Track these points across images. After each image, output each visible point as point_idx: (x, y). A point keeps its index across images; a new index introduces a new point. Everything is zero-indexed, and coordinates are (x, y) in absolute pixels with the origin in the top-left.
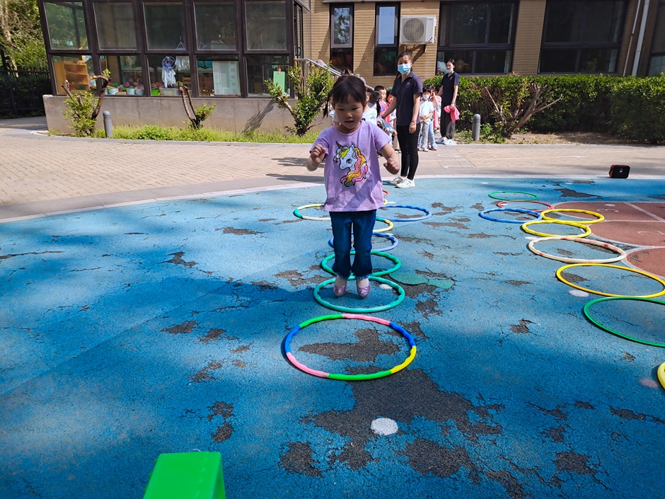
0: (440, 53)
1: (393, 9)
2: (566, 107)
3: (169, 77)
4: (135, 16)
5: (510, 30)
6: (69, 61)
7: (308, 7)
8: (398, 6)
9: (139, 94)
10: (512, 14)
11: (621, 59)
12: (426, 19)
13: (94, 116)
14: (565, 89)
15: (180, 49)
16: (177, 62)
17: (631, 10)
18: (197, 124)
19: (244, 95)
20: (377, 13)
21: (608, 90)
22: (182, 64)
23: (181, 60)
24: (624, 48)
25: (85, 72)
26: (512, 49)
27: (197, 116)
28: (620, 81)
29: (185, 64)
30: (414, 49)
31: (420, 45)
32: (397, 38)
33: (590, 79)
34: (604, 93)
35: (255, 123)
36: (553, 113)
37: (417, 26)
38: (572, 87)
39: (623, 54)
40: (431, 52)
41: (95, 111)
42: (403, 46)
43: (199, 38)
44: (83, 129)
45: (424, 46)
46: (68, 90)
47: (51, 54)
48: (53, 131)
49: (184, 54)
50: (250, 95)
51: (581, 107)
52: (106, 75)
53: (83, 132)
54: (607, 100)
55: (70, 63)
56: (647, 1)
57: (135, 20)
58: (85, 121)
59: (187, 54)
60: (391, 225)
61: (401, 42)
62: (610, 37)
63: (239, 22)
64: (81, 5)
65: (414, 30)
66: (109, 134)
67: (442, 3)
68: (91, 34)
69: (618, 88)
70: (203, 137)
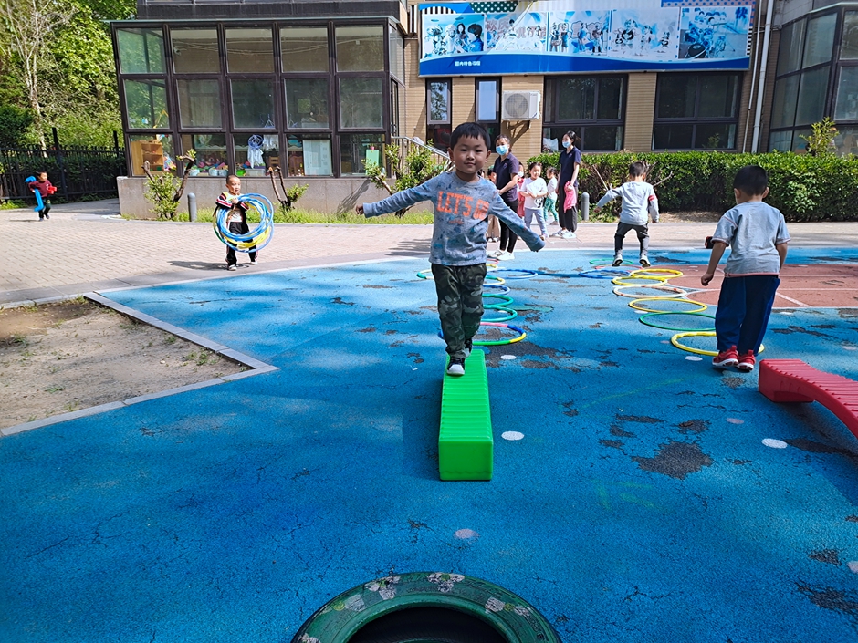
0: (545, 129)
1: (494, 84)
2: (679, 185)
3: (255, 156)
4: (221, 94)
5: (620, 105)
7: (403, 83)
8: (499, 80)
10: (621, 88)
11: (740, 135)
12: (529, 94)
13: (177, 198)
14: (677, 167)
15: (268, 128)
16: (265, 141)
17: (746, 85)
18: (290, 205)
19: (337, 175)
20: (477, 88)
21: (722, 167)
22: (271, 143)
23: (269, 139)
24: (741, 124)
25: (160, 152)
26: (623, 125)
27: (288, 198)
28: (734, 158)
29: (274, 143)
30: (518, 125)
31: (523, 122)
32: (499, 114)
33: (703, 156)
34: (718, 169)
35: (349, 204)
36: (667, 191)
37: (519, 101)
38: (685, 164)
39: (741, 129)
40: (536, 129)
41: (178, 193)
42: (505, 122)
43: (289, 116)
44: (165, 213)
45: (528, 123)
46: (148, 171)
47: (128, 134)
48: (126, 215)
49: (273, 133)
50: (342, 175)
51: (695, 182)
52: (191, 155)
53: (164, 216)
54: (722, 177)
55: (145, 142)
56: (763, 75)
57: (221, 98)
58: (167, 204)
59: (276, 133)
60: (504, 281)
61: (503, 118)
62: (728, 113)
63: (332, 99)
64: (162, 81)
65: (516, 106)
66: (194, 218)
67: (546, 78)
68: (172, 112)
69: (730, 165)
70: (296, 219)
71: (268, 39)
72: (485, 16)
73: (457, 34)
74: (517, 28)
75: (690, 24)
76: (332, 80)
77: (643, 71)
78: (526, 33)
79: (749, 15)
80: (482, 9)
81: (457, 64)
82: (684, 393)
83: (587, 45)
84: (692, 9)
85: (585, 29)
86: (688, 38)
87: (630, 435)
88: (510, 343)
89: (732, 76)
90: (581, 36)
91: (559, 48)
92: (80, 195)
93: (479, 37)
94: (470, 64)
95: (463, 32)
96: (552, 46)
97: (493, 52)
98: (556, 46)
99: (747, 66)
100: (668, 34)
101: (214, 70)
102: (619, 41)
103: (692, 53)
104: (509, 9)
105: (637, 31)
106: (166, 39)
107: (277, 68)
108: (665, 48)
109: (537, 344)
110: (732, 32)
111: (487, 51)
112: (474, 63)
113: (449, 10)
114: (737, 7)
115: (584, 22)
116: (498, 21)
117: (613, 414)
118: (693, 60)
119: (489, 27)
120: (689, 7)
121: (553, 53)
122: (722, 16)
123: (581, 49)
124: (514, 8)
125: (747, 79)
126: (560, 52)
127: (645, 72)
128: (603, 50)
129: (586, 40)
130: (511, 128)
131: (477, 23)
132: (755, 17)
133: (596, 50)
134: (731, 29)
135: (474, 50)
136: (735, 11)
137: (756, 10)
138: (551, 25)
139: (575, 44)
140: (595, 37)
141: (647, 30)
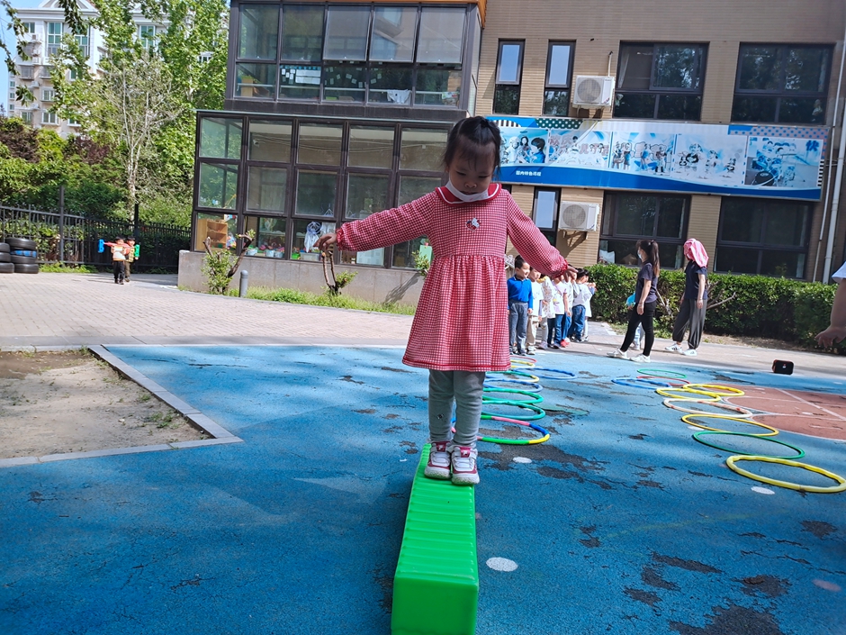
0: (603, 241)
1: (553, 194)
2: (743, 309)
3: (311, 240)
4: (288, 181)
5: (682, 225)
6: (212, 220)
8: (558, 191)
9: (278, 257)
10: (683, 209)
11: (810, 265)
12: (588, 207)
13: (231, 274)
14: (741, 290)
15: (328, 216)
16: (323, 228)
17: (817, 215)
18: (336, 290)
19: (387, 265)
20: (536, 196)
21: (791, 294)
22: (328, 230)
23: (327, 226)
24: (811, 254)
25: (225, 232)
27: (337, 283)
28: (804, 286)
30: (575, 235)
31: (581, 232)
32: (556, 223)
33: (771, 281)
34: (786, 297)
35: (398, 294)
36: (729, 313)
37: (577, 213)
38: (750, 287)
39: (811, 260)
40: (593, 240)
41: (232, 270)
42: (562, 231)
43: (349, 207)
44: (217, 286)
45: (585, 234)
46: (209, 247)
47: (197, 210)
48: (183, 287)
49: (331, 221)
50: (393, 267)
51: (760, 308)
52: (251, 235)
53: (216, 290)
54: (790, 305)
55: (212, 221)
56: (835, 207)
57: (287, 185)
58: (221, 279)
59: (334, 222)
60: (538, 379)
61: (559, 227)
62: (796, 241)
63: (392, 195)
64: (236, 167)
65: (574, 216)
66: (243, 294)
67: (606, 193)
68: (240, 195)
69: (800, 292)
70: (340, 304)
71: (339, 138)
72: (549, 131)
73: (520, 146)
74: (580, 144)
75: (758, 153)
76: (394, 177)
77: (707, 193)
78: (589, 149)
79: (820, 148)
80: (547, 125)
81: (518, 173)
82: (749, 534)
83: (650, 165)
84: (760, 138)
85: (648, 150)
86: (755, 165)
87: (670, 586)
88: (528, 444)
89: (803, 207)
90: (644, 155)
91: (621, 165)
92: (151, 267)
93: (541, 150)
94: (531, 174)
95: (527, 144)
96: (614, 163)
97: (554, 164)
98: (618, 163)
99: (819, 197)
100: (735, 160)
101: (285, 160)
102: (683, 163)
103: (759, 180)
104: (573, 126)
105: (701, 155)
106: (245, 130)
107: (343, 162)
108: (731, 174)
109: (561, 449)
110: (802, 163)
111: (547, 163)
112: (535, 173)
113: (515, 124)
114: (807, 140)
115: (648, 143)
116: (562, 136)
117: (649, 552)
118: (759, 187)
119: (552, 141)
120: (758, 137)
121: (615, 170)
122: (792, 147)
123: (643, 168)
124: (579, 126)
125: (818, 210)
126: (621, 169)
127: (709, 195)
128: (666, 170)
129: (649, 160)
130: (567, 237)
131: (541, 137)
132: (827, 150)
133: (659, 170)
134: (802, 160)
135: (535, 161)
136: (806, 143)
137: (828, 144)
138: (614, 144)
139: (638, 163)
140: (659, 158)
141: (713, 155)
